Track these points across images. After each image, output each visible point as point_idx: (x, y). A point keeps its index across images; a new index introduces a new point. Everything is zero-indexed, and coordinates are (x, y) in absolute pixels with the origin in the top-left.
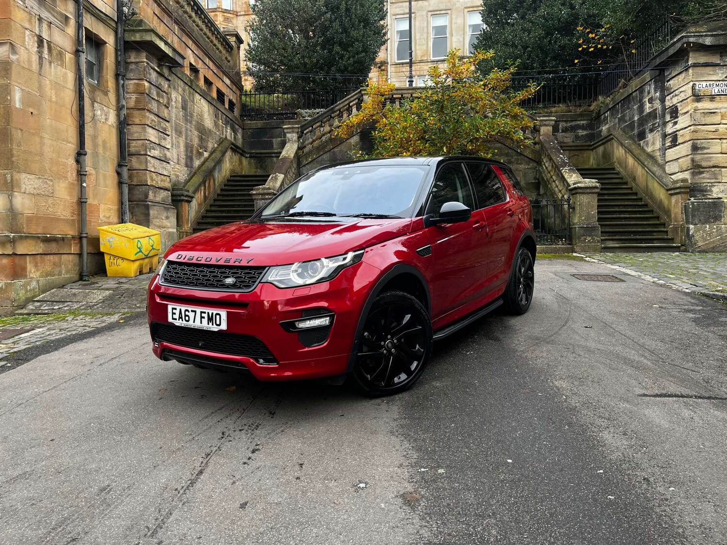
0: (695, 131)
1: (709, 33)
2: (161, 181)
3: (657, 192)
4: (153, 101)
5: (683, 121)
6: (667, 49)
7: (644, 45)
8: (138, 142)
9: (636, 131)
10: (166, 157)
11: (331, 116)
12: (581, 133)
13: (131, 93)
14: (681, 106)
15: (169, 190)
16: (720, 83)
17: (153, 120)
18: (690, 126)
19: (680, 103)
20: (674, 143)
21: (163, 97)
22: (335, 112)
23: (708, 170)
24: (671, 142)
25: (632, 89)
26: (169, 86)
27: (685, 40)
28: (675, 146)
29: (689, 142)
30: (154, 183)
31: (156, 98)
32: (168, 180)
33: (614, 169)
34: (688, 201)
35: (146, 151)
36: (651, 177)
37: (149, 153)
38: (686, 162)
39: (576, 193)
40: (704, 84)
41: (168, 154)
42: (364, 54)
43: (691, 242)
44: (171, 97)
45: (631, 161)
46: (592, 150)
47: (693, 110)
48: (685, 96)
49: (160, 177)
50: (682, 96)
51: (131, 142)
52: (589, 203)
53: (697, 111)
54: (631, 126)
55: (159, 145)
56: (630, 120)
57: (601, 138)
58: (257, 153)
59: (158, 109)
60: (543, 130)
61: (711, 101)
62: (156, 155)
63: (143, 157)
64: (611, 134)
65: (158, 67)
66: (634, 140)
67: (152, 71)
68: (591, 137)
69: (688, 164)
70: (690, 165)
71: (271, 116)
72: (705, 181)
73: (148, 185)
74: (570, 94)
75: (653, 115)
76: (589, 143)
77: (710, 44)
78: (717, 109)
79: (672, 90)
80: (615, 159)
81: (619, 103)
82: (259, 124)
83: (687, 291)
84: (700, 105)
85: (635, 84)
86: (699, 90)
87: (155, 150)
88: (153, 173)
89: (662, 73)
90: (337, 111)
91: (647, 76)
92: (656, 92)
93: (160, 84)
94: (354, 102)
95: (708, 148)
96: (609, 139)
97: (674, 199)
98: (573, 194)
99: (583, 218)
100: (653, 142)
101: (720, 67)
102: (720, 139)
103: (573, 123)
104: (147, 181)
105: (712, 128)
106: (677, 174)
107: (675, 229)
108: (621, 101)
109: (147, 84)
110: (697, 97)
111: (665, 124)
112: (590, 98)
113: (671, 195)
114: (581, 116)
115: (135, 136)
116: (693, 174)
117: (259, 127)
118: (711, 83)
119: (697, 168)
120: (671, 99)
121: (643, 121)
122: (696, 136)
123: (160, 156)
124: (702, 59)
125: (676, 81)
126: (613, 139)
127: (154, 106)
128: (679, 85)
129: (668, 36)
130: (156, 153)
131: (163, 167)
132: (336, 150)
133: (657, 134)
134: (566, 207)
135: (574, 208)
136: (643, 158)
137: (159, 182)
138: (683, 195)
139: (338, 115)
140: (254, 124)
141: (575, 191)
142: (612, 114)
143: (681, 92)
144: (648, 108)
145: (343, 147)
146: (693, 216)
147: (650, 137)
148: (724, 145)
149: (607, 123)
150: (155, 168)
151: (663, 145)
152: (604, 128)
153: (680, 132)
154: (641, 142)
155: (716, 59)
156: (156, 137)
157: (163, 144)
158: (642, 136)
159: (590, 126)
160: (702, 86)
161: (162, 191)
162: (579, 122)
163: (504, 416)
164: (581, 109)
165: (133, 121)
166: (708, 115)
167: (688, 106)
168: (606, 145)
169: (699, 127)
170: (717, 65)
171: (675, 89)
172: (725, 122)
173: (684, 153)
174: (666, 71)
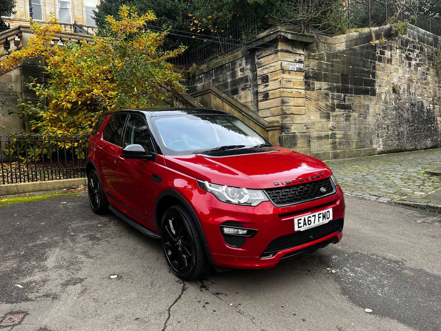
0: (283, 92)
1: (290, 32)
5: (272, 85)
9: (229, 89)
14: (271, 75)
16: (292, 63)
18: (279, 88)
20: (266, 98)
24: (263, 97)
25: (225, 61)
28: (267, 100)
29: (279, 98)
34: (281, 135)
36: (247, 119)
38: (276, 111)
40: (286, 63)
45: (228, 107)
47: (281, 79)
48: (275, 69)
50: (272, 69)
53: (283, 79)
54: (225, 85)
56: (223, 81)
57: (198, 92)
64: (210, 90)
66: (228, 94)
69: (279, 112)
72: (288, 122)
75: (245, 79)
77: (290, 38)
78: (291, 79)
79: (263, 65)
80: (212, 106)
81: (213, 69)
84: (284, 76)
85: (227, 59)
86: (284, 66)
89: (253, 53)
91: (239, 54)
92: (246, 64)
95: (289, 103)
97: (270, 133)
100: (246, 97)
101: (292, 54)
102: (293, 97)
105: (290, 90)
106: (269, 118)
108: (215, 69)
110: (283, 71)
111: (257, 86)
113: (268, 131)
116: (282, 118)
118: (289, 63)
119: (284, 115)
120: (262, 70)
121: (235, 83)
122: (283, 95)
124: (285, 47)
125: (266, 59)
126: (210, 92)
128: (269, 62)
133: (249, 92)
136: (240, 107)
138: (277, 131)
142: (206, 76)
143: (271, 67)
144: (239, 75)
145: (2, 79)
146: (285, 143)
147: (242, 93)
148: (295, 101)
149: (202, 82)
151: (255, 99)
152: (199, 85)
153: (271, 92)
154: (235, 97)
155: (290, 49)
158: (235, 92)
159: (188, 83)
164: (182, 71)
166: (288, 82)
167: (277, 75)
168: (203, 96)
169: (285, 89)
170: (291, 52)
171: (265, 64)
172: (295, 87)
173: (274, 105)
174: (256, 52)
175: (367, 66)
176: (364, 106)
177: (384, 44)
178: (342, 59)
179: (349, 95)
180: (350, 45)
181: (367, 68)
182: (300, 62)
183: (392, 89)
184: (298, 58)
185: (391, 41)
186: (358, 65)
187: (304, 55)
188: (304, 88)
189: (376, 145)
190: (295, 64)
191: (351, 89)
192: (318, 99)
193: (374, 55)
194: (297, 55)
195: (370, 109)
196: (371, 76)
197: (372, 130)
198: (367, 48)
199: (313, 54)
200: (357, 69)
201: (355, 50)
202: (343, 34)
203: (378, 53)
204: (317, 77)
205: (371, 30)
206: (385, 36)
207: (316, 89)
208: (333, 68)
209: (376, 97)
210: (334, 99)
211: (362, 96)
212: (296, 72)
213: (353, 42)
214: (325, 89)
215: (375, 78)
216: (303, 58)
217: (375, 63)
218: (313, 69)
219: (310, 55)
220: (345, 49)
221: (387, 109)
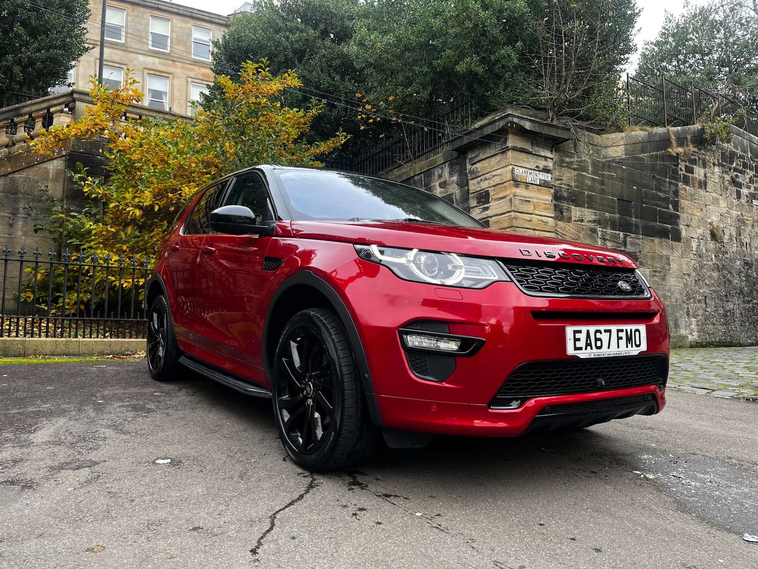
0: (514, 218)
1: (529, 118)
5: (495, 207)
14: (494, 190)
16: (532, 171)
18: (509, 212)
19: (493, 188)
25: (415, 172)
27: (510, 118)
40: (521, 169)
47: (512, 196)
48: (501, 180)
50: (497, 180)
53: (515, 197)
61: (526, 189)
77: (529, 129)
78: (530, 198)
79: (480, 174)
84: (518, 191)
85: (417, 167)
86: (517, 175)
89: (463, 156)
90: (25, 114)
91: (439, 157)
92: (451, 175)
94: (58, 108)
101: (532, 155)
105: (527, 217)
110: (516, 182)
111: (468, 210)
118: (526, 170)
120: (478, 183)
122: (515, 223)
124: (520, 144)
125: (486, 165)
132: (17, 175)
139: (26, 122)
143: (494, 176)
144: (438, 192)
145: (31, 173)
153: (493, 219)
155: (528, 147)
160: (519, 171)
166: (524, 203)
167: (506, 190)
169: (518, 214)
170: (530, 153)
171: (484, 173)
172: (537, 212)
174: (469, 153)
175: (663, 188)
176: (661, 257)
177: (692, 155)
178: (619, 172)
179: (633, 235)
180: (633, 151)
181: (664, 192)
182: (546, 170)
183: (709, 232)
184: (542, 163)
185: (704, 152)
186: (647, 186)
187: (552, 159)
188: (553, 215)
189: (686, 329)
190: (537, 173)
191: (637, 226)
192: (577, 237)
193: (675, 172)
194: (540, 158)
195: (671, 263)
196: (670, 206)
197: (676, 302)
198: (663, 158)
199: (567, 160)
200: (646, 193)
201: (642, 159)
202: (619, 132)
203: (681, 170)
204: (576, 199)
205: (668, 130)
206: (692, 142)
207: (573, 219)
208: (603, 187)
209: (682, 244)
210: (607, 240)
211: (657, 240)
212: (539, 187)
213: (639, 147)
214: (589, 221)
215: (678, 211)
216: (550, 164)
217: (677, 185)
218: (568, 185)
219: (563, 161)
220: (624, 156)
221: (702, 267)
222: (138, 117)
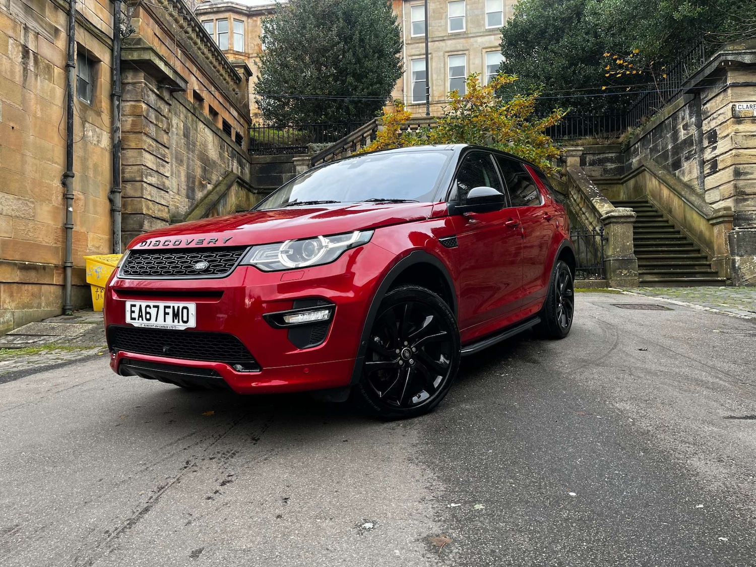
0: (737, 155)
1: (748, 51)
2: (159, 211)
3: (697, 223)
4: (151, 125)
5: (723, 146)
6: (702, 70)
7: (677, 70)
8: (134, 167)
9: (670, 161)
10: (164, 185)
11: (343, 148)
12: (610, 166)
13: (126, 115)
14: (720, 129)
15: (167, 221)
17: (150, 145)
18: (731, 150)
19: (719, 127)
20: (714, 169)
21: (162, 122)
22: (348, 143)
23: (752, 196)
24: (710, 168)
25: (664, 117)
26: (169, 111)
27: (723, 58)
28: (716, 172)
29: (731, 168)
30: (150, 213)
31: (155, 122)
32: (166, 210)
33: (647, 202)
34: (732, 231)
35: (142, 177)
36: (689, 207)
37: (145, 180)
38: (728, 189)
39: (610, 223)
40: (745, 105)
41: (167, 183)
42: (378, 85)
43: (738, 275)
44: (171, 122)
45: (665, 192)
46: (622, 184)
47: (733, 133)
48: (725, 118)
49: (157, 207)
50: (721, 119)
51: (126, 167)
52: (624, 233)
53: (738, 134)
54: (665, 156)
55: (157, 171)
56: (663, 150)
57: (631, 171)
58: (265, 189)
59: (157, 133)
60: (570, 160)
61: (753, 123)
62: (153, 183)
63: (138, 184)
64: (643, 166)
65: (158, 89)
66: (668, 170)
67: (150, 93)
68: (620, 170)
69: (731, 190)
70: (732, 192)
71: (280, 150)
72: (750, 208)
73: (143, 214)
74: (596, 125)
75: (689, 142)
76: (618, 177)
77: (749, 62)
79: (710, 114)
80: (648, 192)
81: (650, 132)
82: (268, 158)
83: (747, 318)
84: (741, 127)
85: (666, 111)
86: (739, 112)
87: (152, 177)
88: (149, 202)
89: (697, 97)
90: (350, 142)
91: (681, 101)
92: (691, 117)
93: (160, 108)
94: (368, 133)
95: (752, 174)
96: (640, 170)
97: (716, 230)
98: (605, 225)
99: (618, 250)
100: (690, 171)
103: (601, 156)
104: (142, 209)
105: (754, 152)
106: (719, 203)
107: (719, 262)
108: (652, 131)
109: (144, 106)
110: (738, 119)
111: (702, 150)
112: (618, 129)
113: (713, 225)
114: (610, 148)
115: (131, 161)
116: (737, 202)
117: (268, 161)
118: (753, 104)
119: (740, 195)
120: (709, 123)
121: (677, 149)
122: (738, 160)
123: (158, 184)
124: (742, 78)
125: (714, 104)
126: (645, 170)
127: (152, 130)
128: (717, 107)
129: (702, 58)
130: (153, 180)
131: (161, 196)
133: (694, 162)
134: (598, 238)
135: (607, 240)
136: (679, 188)
137: (156, 212)
138: (727, 225)
139: (351, 147)
140: (263, 158)
141: (607, 221)
142: (643, 145)
143: (719, 115)
144: (682, 135)
146: (739, 246)
147: (686, 165)
149: (638, 154)
150: (152, 197)
151: (701, 173)
152: (635, 161)
153: (721, 157)
154: (677, 172)
156: (153, 163)
157: (161, 170)
158: (677, 165)
159: (619, 159)
160: (742, 107)
161: (159, 221)
162: (607, 155)
163: (557, 441)
164: (609, 142)
165: (129, 146)
166: (750, 138)
167: (728, 128)
168: (637, 178)
169: (742, 151)
171: (712, 112)
173: (725, 180)
174: (701, 94)
222: (417, 126)
